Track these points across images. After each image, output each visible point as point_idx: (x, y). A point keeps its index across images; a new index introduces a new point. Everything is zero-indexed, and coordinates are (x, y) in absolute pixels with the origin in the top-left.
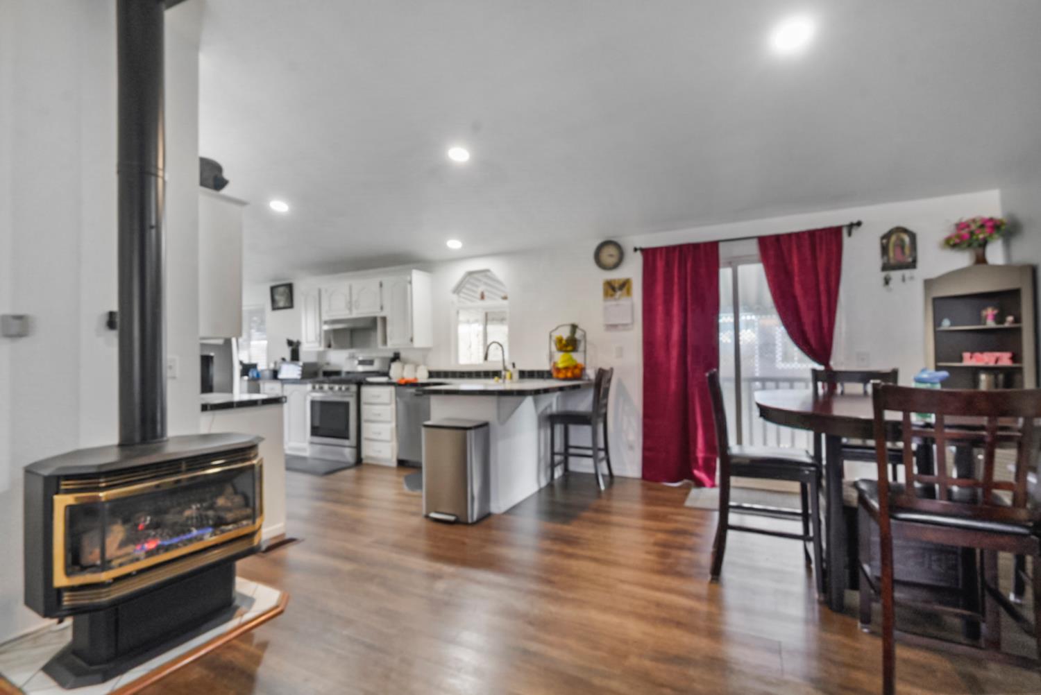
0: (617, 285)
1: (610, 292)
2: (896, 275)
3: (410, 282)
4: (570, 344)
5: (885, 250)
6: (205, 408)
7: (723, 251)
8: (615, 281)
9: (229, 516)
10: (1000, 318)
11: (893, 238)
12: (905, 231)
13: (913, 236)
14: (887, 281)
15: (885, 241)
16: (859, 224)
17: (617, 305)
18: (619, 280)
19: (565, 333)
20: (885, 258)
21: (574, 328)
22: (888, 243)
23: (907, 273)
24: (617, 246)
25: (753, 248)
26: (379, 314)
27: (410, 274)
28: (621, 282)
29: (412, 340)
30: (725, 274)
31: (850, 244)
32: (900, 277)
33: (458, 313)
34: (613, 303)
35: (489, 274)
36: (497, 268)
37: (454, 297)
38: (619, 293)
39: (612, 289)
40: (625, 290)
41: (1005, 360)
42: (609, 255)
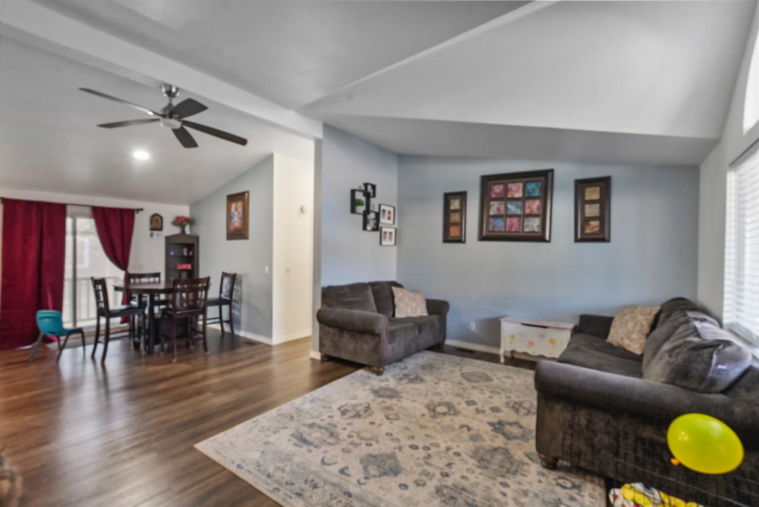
2: (155, 233)
5: (151, 222)
7: (69, 210)
10: (188, 252)
11: (154, 218)
13: (161, 218)
14: (152, 235)
16: (142, 210)
22: (153, 220)
25: (88, 211)
30: (69, 222)
31: (138, 217)
32: (157, 234)
41: (189, 267)
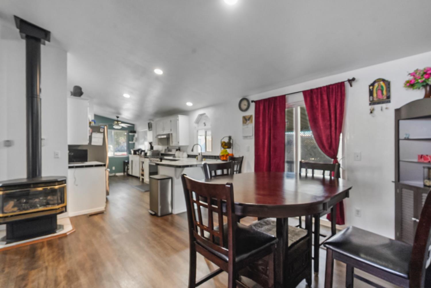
0: (247, 118)
1: (245, 121)
2: (377, 107)
3: (178, 120)
4: (228, 145)
6: (70, 167)
8: (247, 116)
9: (51, 202)
11: (376, 85)
12: (384, 80)
13: (388, 84)
14: (372, 111)
15: (371, 87)
17: (247, 127)
18: (248, 116)
19: (226, 140)
20: (371, 97)
21: (230, 138)
22: (373, 89)
23: (384, 106)
24: (247, 100)
25: (301, 97)
26: (170, 133)
27: (178, 117)
28: (249, 117)
29: (179, 143)
32: (380, 109)
33: (198, 131)
34: (246, 126)
35: (205, 115)
36: (208, 112)
37: (196, 125)
38: (248, 122)
39: (246, 120)
40: (250, 120)
42: (244, 105)
